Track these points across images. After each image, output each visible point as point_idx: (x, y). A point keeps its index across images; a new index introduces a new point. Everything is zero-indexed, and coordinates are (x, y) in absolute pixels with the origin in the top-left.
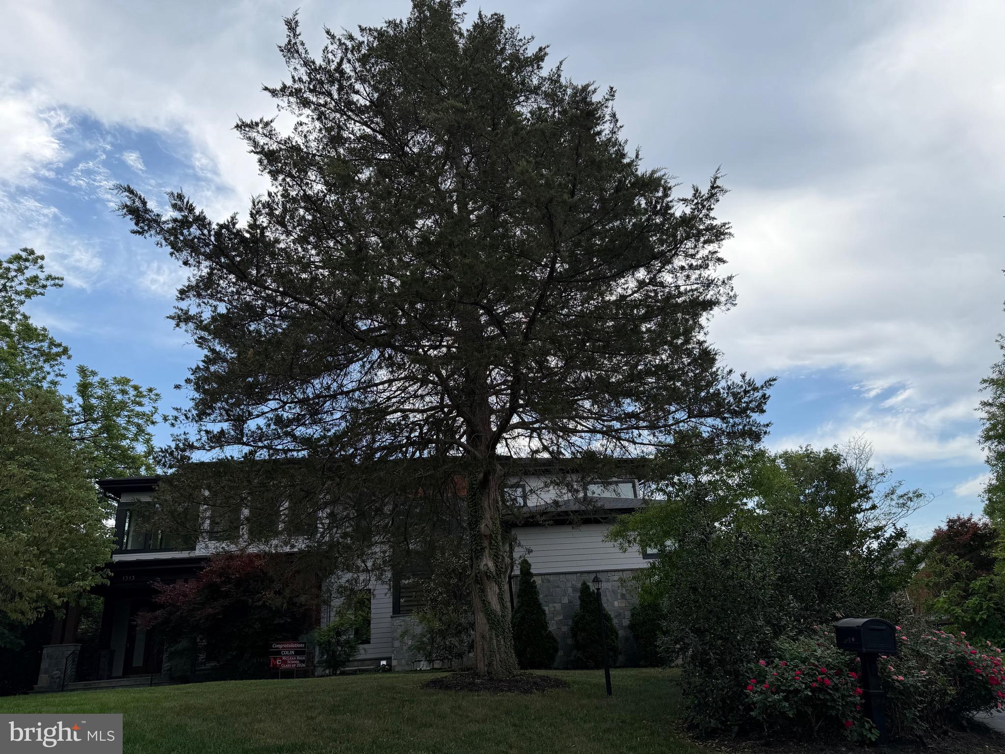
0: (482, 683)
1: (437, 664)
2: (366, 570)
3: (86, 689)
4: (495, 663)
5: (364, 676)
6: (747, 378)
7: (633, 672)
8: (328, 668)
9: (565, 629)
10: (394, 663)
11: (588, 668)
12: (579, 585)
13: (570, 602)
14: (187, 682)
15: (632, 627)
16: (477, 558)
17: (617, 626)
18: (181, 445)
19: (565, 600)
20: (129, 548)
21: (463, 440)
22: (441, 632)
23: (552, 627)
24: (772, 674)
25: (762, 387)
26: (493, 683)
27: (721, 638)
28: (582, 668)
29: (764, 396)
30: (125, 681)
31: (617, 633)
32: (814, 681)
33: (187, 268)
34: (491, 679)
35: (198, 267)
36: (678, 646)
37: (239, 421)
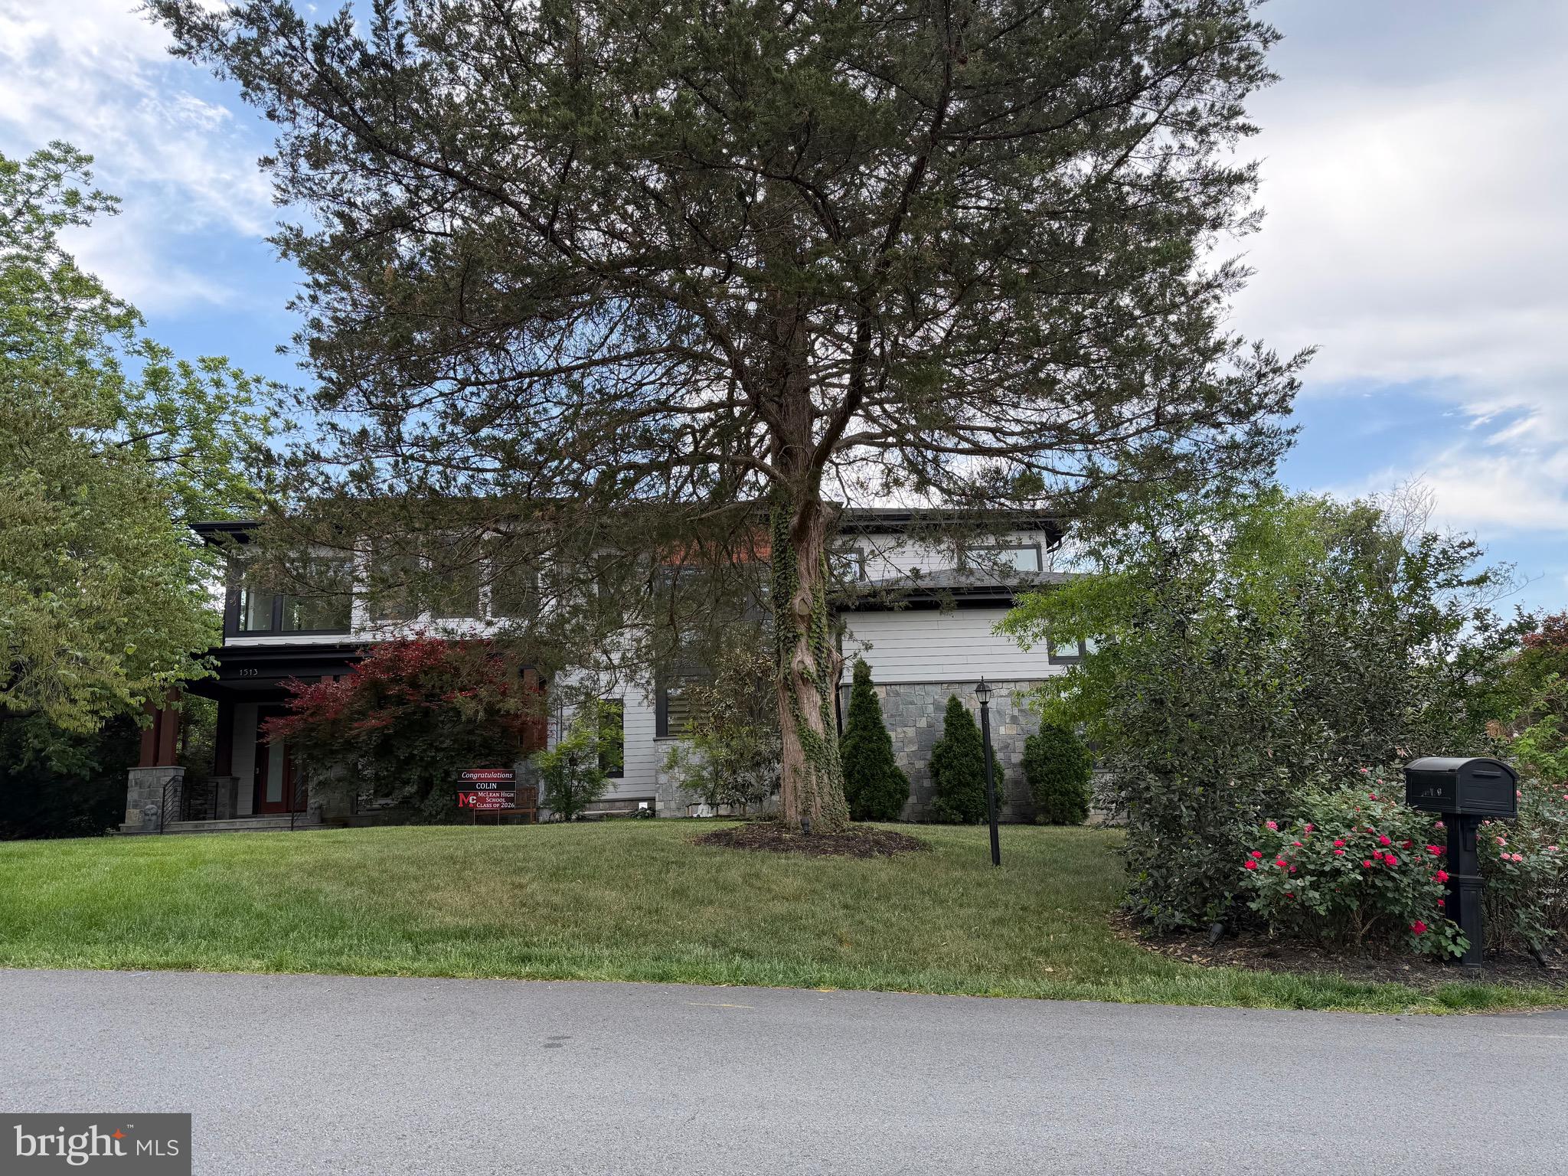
0: (792, 840)
1: (724, 810)
2: (610, 667)
3: (197, 831)
4: (813, 810)
5: (611, 824)
6: (1264, 351)
7: (1027, 831)
8: (558, 810)
9: (920, 764)
10: (659, 806)
11: (954, 823)
12: (945, 701)
13: (930, 726)
14: (345, 825)
15: (1027, 764)
16: (787, 651)
17: (1002, 763)
18: (300, 455)
19: (923, 723)
20: (250, 628)
21: (768, 460)
22: (729, 763)
23: (901, 762)
24: (1291, 843)
25: (1290, 366)
26: (811, 840)
27: (1202, 783)
28: (944, 822)
29: (1291, 385)
30: (254, 823)
31: (1002, 775)
32: (1367, 857)
33: (274, 123)
34: (807, 834)
35: (293, 120)
36: (1123, 794)
37: (392, 416)
